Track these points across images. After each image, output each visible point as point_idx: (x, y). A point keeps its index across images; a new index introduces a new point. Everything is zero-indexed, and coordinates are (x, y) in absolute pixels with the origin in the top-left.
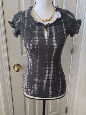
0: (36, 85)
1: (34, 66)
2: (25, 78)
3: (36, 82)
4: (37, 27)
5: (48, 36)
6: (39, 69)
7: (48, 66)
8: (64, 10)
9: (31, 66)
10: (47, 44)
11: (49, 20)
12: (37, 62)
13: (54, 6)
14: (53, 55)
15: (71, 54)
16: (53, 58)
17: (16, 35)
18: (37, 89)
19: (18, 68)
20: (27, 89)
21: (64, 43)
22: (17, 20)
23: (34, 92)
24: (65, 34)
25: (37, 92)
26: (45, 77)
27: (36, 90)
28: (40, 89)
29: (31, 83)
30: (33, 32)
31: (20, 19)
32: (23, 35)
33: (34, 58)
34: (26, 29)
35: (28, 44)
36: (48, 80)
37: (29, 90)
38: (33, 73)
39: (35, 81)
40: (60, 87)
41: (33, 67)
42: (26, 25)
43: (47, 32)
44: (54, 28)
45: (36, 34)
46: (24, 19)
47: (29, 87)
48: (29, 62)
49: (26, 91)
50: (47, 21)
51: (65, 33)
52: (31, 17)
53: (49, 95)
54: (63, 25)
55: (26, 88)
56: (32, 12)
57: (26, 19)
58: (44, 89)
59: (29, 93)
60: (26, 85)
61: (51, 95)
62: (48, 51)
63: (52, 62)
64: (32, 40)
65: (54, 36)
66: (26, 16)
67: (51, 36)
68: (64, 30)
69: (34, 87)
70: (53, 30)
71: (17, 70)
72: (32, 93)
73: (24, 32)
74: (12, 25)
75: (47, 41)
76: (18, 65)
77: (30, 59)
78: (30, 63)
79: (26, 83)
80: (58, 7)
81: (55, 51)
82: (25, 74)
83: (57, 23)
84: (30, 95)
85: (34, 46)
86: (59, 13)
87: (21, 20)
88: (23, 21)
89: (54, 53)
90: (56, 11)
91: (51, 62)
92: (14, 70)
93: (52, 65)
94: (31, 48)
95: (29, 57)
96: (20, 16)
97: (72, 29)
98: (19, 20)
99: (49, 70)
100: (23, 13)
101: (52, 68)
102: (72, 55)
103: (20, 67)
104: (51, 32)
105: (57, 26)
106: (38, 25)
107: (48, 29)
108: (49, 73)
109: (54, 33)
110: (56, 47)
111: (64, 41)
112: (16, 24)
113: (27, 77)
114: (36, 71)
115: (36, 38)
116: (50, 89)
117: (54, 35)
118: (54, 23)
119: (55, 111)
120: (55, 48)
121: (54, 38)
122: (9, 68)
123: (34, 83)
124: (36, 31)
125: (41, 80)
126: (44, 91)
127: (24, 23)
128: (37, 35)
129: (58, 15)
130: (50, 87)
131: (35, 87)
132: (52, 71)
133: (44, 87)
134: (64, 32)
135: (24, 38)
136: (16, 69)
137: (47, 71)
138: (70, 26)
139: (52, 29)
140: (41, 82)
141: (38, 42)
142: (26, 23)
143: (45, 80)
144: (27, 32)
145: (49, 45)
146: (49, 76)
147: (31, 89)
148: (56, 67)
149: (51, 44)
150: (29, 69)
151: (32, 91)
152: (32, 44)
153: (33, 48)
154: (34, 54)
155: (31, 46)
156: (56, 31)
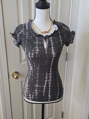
0: (36, 90)
1: (34, 73)
2: (26, 84)
4: (37, 38)
5: (47, 46)
6: (39, 75)
7: (47, 72)
8: (60, 23)
9: (31, 73)
10: (46, 53)
11: (48, 32)
12: (37, 69)
13: (51, 20)
14: (52, 63)
16: (52, 65)
17: (18, 46)
18: (38, 94)
19: (17, 76)
20: (28, 94)
21: (61, 52)
22: (19, 32)
23: (34, 97)
25: (37, 97)
26: (45, 82)
27: (36, 95)
28: (40, 93)
29: (31, 88)
30: (34, 42)
31: (21, 31)
32: (25, 45)
33: (34, 66)
34: (28, 40)
35: (29, 53)
36: (48, 85)
37: (30, 95)
38: (33, 80)
40: (58, 91)
42: (27, 36)
43: (46, 42)
44: (52, 39)
46: (25, 31)
47: (30, 92)
48: (30, 69)
49: (27, 96)
50: (45, 33)
51: (61, 43)
52: (32, 30)
54: (60, 36)
55: (27, 94)
56: (32, 25)
57: (27, 31)
58: (44, 93)
59: (30, 98)
60: (26, 91)
62: (47, 59)
63: (51, 69)
64: (33, 50)
66: (27, 28)
67: (49, 46)
68: (61, 40)
69: (34, 92)
70: (51, 41)
72: (33, 98)
73: (25, 43)
75: (46, 50)
76: (17, 73)
78: (31, 70)
79: (27, 89)
80: (54, 20)
81: (53, 59)
82: (26, 80)
83: (54, 35)
84: (31, 100)
85: (35, 55)
86: (56, 26)
87: (22, 32)
88: (24, 33)
89: (52, 61)
90: (53, 24)
92: (13, 77)
93: (51, 71)
94: (32, 57)
95: (30, 64)
97: (68, 39)
99: (48, 76)
101: (50, 74)
102: (66, 61)
103: (19, 74)
104: (50, 43)
105: (54, 37)
108: (48, 79)
109: (52, 44)
111: (61, 50)
112: (18, 36)
113: (28, 83)
114: (36, 77)
115: (37, 47)
116: (49, 93)
117: (52, 45)
118: (52, 35)
120: (53, 56)
121: (52, 48)
122: (8, 76)
123: (35, 88)
124: (36, 41)
125: (41, 86)
126: (44, 95)
127: (25, 34)
129: (55, 28)
130: (49, 91)
131: (36, 92)
132: (50, 77)
133: (44, 91)
135: (26, 48)
136: (15, 77)
137: (46, 76)
138: (66, 37)
141: (39, 51)
142: (27, 34)
143: (44, 85)
144: (29, 43)
145: (48, 54)
146: (49, 81)
147: (32, 94)
148: (54, 73)
149: (50, 53)
150: (29, 76)
151: (33, 96)
152: (33, 53)
153: (35, 57)
154: (35, 62)
155: (32, 55)
156: (54, 41)
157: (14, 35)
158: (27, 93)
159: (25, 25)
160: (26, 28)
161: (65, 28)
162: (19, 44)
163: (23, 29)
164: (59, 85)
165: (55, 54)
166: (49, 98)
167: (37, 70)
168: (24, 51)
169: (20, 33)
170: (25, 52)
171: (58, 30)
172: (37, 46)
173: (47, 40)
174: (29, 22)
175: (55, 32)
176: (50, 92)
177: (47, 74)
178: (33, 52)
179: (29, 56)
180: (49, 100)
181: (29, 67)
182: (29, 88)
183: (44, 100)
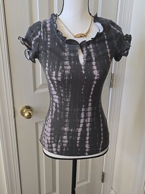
0: (65, 137)
1: (62, 107)
2: (46, 127)
3: (65, 132)
4: (66, 46)
5: (85, 60)
6: (70, 111)
7: (83, 106)
8: (106, 20)
9: (56, 107)
10: (83, 72)
11: (85, 36)
12: (67, 100)
13: (91, 14)
14: (92, 90)
16: (92, 93)
17: (33, 60)
18: (67, 143)
19: (30, 113)
20: (51, 144)
22: (34, 36)
23: (62, 147)
24: (110, 57)
25: (66, 148)
26: (80, 123)
27: (65, 145)
28: (72, 142)
29: (57, 133)
30: (62, 53)
32: (46, 59)
33: (62, 95)
34: (51, 50)
35: (54, 72)
36: (84, 127)
37: (54, 145)
38: (60, 119)
39: (64, 130)
40: (102, 138)
41: (60, 109)
42: (49, 43)
43: (83, 54)
44: (93, 48)
45: (66, 57)
46: (45, 33)
47: (54, 140)
48: (53, 102)
49: (48, 148)
50: (81, 37)
51: (109, 54)
52: (58, 31)
53: (86, 152)
54: (106, 43)
55: (48, 143)
56: (58, 22)
57: (49, 34)
58: (78, 142)
59: (54, 150)
60: (47, 139)
61: (88, 152)
62: (85, 82)
63: (90, 100)
64: (61, 67)
65: (94, 60)
66: (49, 29)
67: (88, 60)
68: (108, 50)
69: (62, 139)
70: (92, 50)
71: (28, 116)
72: (59, 150)
73: (47, 54)
74: (26, 43)
75: (83, 67)
76: (28, 108)
77: (55, 96)
78: (56, 103)
79: (49, 134)
80: (96, 15)
81: (95, 82)
82: (46, 120)
83: (97, 40)
84: (56, 153)
85: (63, 75)
86: (99, 25)
87: (40, 36)
88: (44, 36)
89: (93, 86)
90: (95, 22)
92: (23, 115)
93: (90, 104)
94: (59, 79)
95: (54, 93)
96: (40, 30)
97: (119, 49)
98: (38, 35)
99: (86, 112)
100: (43, 25)
101: (89, 109)
102: (111, 89)
103: (32, 111)
104: (89, 54)
105: (97, 45)
106: (68, 44)
107: (84, 49)
108: (85, 118)
109: (93, 56)
110: (98, 76)
111: (109, 67)
112: (33, 42)
113: (50, 125)
114: (64, 115)
116: (87, 142)
117: (94, 58)
118: (93, 41)
119: (86, 179)
120: (96, 78)
121: (94, 63)
122: (14, 113)
123: (63, 133)
124: (65, 52)
125: (73, 129)
126: (78, 145)
127: (45, 40)
129: (98, 28)
130: (88, 138)
131: (64, 140)
132: (89, 114)
133: (78, 138)
134: (107, 53)
135: (47, 64)
136: (26, 115)
137: (83, 113)
138: (116, 44)
139: (90, 49)
140: (73, 132)
141: (70, 70)
142: (49, 40)
143: (79, 127)
144: (53, 55)
145: (86, 74)
146: (86, 121)
147: (57, 144)
148: (96, 107)
149: (89, 73)
150: (52, 112)
151: (59, 146)
152: (61, 73)
153: (63, 79)
154: (64, 88)
155: (59, 75)
156: (96, 52)
157: (26, 41)
158: (49, 142)
159: (45, 22)
160: (47, 28)
161: (115, 28)
162: (35, 56)
163: (42, 29)
164: (103, 127)
165: (98, 75)
166: (87, 150)
167: (66, 102)
169: (37, 37)
171: (104, 31)
172: (68, 59)
173: (85, 49)
174: (52, 18)
175: (99, 35)
176: (89, 140)
177: (83, 109)
178: (61, 71)
179: (54, 78)
180: (87, 154)
181: (53, 98)
182: (53, 134)
183: (78, 153)
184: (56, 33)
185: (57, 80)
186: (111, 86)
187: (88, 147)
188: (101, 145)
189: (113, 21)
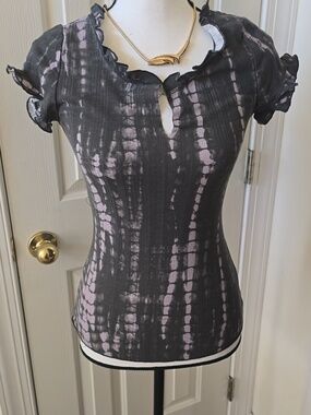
0: (131, 317)
1: (121, 243)
2: (85, 291)
3: (130, 305)
4: (128, 87)
5: (177, 123)
6: (141, 254)
7: (176, 240)
8: (232, 18)
9: (107, 243)
10: (173, 155)
11: (177, 61)
12: (134, 226)
13: (192, 4)
14: (198, 199)
15: (246, 183)
16: (196, 208)
17: (44, 125)
18: (137, 332)
19: (51, 251)
20: (97, 332)
21: (239, 150)
22: (45, 63)
23: (124, 342)
24: (242, 115)
25: (134, 343)
26: (167, 283)
27: (131, 336)
28: (148, 330)
29: (110, 307)
30: (116, 108)
31: (58, 59)
32: (76, 122)
33: (121, 213)
34: (87, 98)
35: (97, 157)
36: (179, 293)
37: (104, 336)
38: (118, 271)
39: (128, 301)
40: (225, 316)
42: (83, 81)
43: (172, 107)
44: (198, 92)
45: (127, 117)
46: (74, 55)
48: (100, 229)
49: (92, 341)
50: (167, 63)
51: (240, 108)
52: (105, 49)
53: (184, 351)
54: (233, 77)
55: (90, 330)
56: (106, 26)
57: (84, 58)
58: (163, 328)
59: (106, 346)
60: (88, 319)
61: (188, 352)
62: (177, 182)
63: (193, 225)
64: (114, 143)
65: (200, 123)
66: (83, 45)
67: (186, 124)
68: (238, 97)
69: (123, 322)
70: (194, 98)
71: (46, 257)
72: (116, 348)
73: (77, 111)
74: (25, 82)
75: (171, 143)
76: (47, 236)
77: (102, 216)
78: (107, 233)
79: (92, 309)
80: (206, 7)
81: (204, 181)
82: (85, 274)
83: (209, 72)
84: (110, 354)
85: (121, 165)
86: (213, 30)
87: (61, 63)
88: (70, 64)
89: (200, 190)
90: (203, 22)
91: (190, 227)
92: (35, 254)
93: (192, 236)
94: (111, 174)
95: (102, 207)
96: (59, 47)
97: (267, 92)
98: (54, 60)
99: (182, 256)
100: (68, 35)
101: (191, 247)
104: (187, 110)
105: (209, 84)
106: (134, 82)
108: (182, 270)
109: (198, 113)
110: (211, 165)
111: (240, 140)
112: (43, 80)
113: (93, 287)
114: (128, 262)
115: (130, 132)
116: (187, 328)
117: (200, 119)
118: (199, 73)
120: (206, 170)
121: (200, 132)
122: (14, 250)
123: (124, 307)
124: (126, 104)
125: (151, 297)
126: (164, 337)
127: (74, 72)
128: (130, 122)
129: (210, 40)
130: (187, 319)
131: (128, 323)
132: (191, 260)
133: (164, 320)
134: (235, 104)
135: (79, 135)
136: (42, 254)
137: (174, 259)
138: (259, 80)
139: (190, 94)
140: (150, 305)
141: (139, 150)
142: (83, 72)
143: (165, 294)
144: (93, 111)
145: (181, 161)
146: (184, 278)
147: (112, 332)
148: (207, 242)
150: (98, 254)
151: (117, 339)
152: (114, 160)
154: (124, 197)
155: (109, 165)
156: (206, 101)
157: (26, 77)
158: (93, 327)
159: (74, 28)
160: (78, 42)
161: (255, 40)
162: (48, 119)
163: (65, 46)
164: (228, 290)
165: (212, 162)
166: (187, 348)
167: (131, 232)
168: (74, 147)
169: (54, 65)
170: (76, 152)
171: (226, 46)
172: (132, 123)
173: (176, 94)
174: (91, 16)
175: (212, 58)
176: (191, 323)
177: (174, 246)
178: (114, 153)
179: (97, 172)
181: (99, 220)
182: (101, 309)
183: (165, 355)
184: (101, 55)
185: (105, 178)
186: (248, 179)
187: (189, 341)
188: (222, 333)
189: (249, 19)
